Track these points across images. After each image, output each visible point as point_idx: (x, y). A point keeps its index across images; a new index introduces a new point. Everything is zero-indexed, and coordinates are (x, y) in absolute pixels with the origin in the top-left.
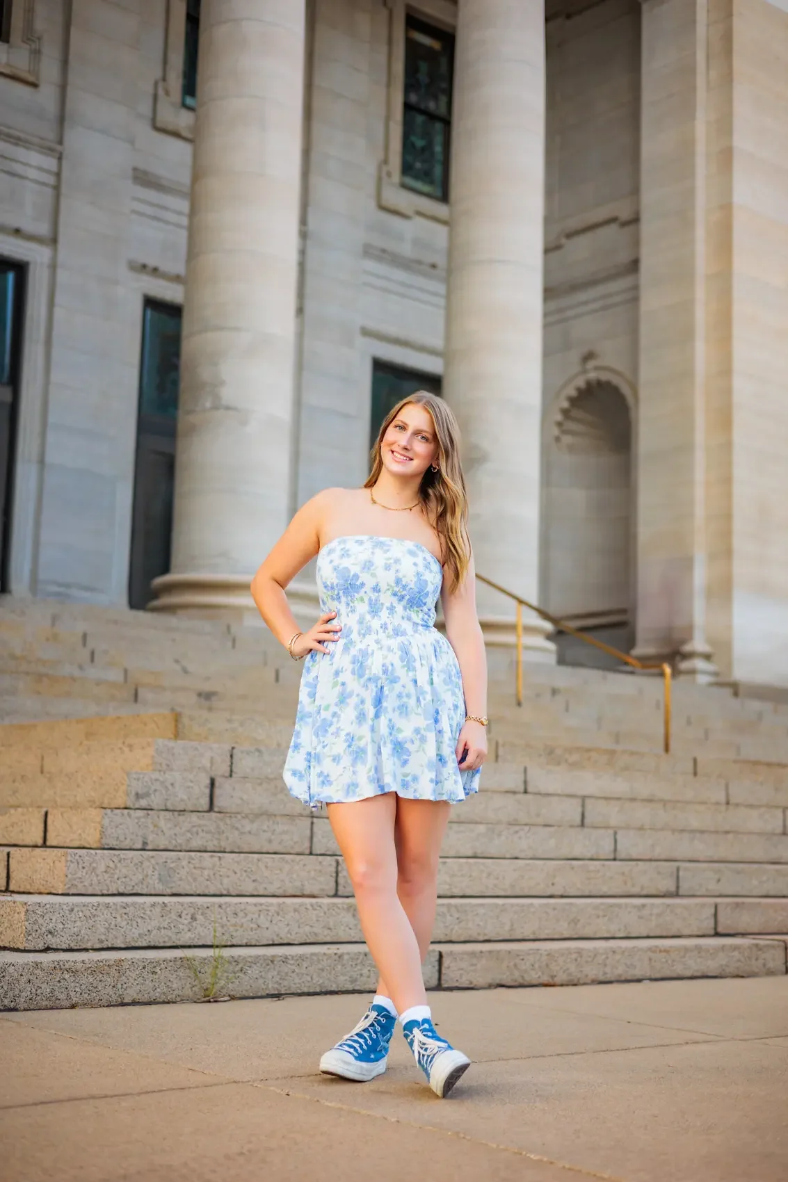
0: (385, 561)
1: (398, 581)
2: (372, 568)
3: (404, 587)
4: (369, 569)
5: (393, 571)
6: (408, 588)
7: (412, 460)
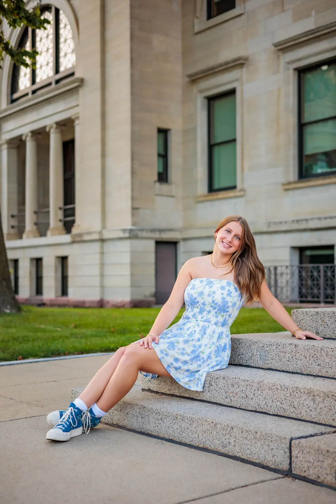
0: (209, 292)
1: (213, 302)
2: (203, 295)
3: (216, 304)
4: (201, 296)
5: (211, 297)
6: (217, 305)
7: (231, 247)
